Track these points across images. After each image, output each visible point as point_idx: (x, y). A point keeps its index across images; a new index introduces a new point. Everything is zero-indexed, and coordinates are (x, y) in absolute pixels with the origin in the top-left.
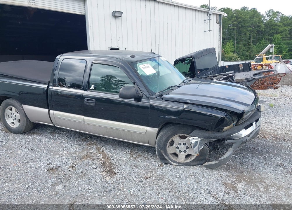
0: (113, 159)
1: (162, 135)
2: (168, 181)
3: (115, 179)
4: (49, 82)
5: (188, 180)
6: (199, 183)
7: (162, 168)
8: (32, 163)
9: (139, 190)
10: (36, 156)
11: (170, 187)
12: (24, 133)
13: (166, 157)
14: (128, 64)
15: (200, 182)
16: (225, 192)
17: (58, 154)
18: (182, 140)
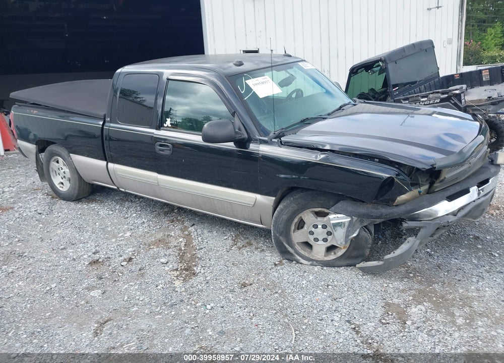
0: (201, 249)
1: (282, 210)
2: (280, 294)
3: (190, 283)
4: (105, 115)
5: (318, 293)
6: (337, 300)
7: (279, 268)
8: (71, 251)
9: (223, 307)
10: (82, 238)
11: (280, 304)
12: (78, 199)
13: (290, 249)
14: (225, 78)
15: (340, 298)
16: (380, 321)
17: (115, 236)
18: (319, 219)
